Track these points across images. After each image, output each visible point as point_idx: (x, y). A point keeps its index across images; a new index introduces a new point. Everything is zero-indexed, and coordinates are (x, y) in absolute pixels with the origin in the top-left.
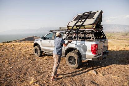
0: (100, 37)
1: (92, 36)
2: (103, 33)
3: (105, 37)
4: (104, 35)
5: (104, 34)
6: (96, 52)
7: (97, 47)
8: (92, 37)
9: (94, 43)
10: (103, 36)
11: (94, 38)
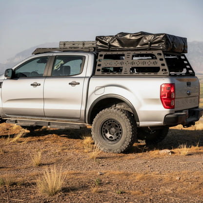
0: (178, 73)
1: (163, 65)
2: (186, 62)
3: (190, 71)
4: (188, 67)
5: (188, 64)
6: (173, 104)
7: (174, 92)
8: (162, 68)
9: (167, 81)
10: (188, 69)
11: (165, 70)
